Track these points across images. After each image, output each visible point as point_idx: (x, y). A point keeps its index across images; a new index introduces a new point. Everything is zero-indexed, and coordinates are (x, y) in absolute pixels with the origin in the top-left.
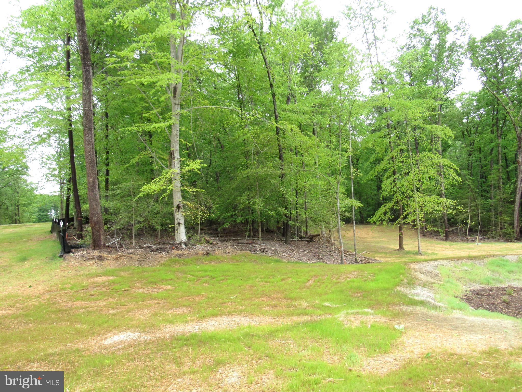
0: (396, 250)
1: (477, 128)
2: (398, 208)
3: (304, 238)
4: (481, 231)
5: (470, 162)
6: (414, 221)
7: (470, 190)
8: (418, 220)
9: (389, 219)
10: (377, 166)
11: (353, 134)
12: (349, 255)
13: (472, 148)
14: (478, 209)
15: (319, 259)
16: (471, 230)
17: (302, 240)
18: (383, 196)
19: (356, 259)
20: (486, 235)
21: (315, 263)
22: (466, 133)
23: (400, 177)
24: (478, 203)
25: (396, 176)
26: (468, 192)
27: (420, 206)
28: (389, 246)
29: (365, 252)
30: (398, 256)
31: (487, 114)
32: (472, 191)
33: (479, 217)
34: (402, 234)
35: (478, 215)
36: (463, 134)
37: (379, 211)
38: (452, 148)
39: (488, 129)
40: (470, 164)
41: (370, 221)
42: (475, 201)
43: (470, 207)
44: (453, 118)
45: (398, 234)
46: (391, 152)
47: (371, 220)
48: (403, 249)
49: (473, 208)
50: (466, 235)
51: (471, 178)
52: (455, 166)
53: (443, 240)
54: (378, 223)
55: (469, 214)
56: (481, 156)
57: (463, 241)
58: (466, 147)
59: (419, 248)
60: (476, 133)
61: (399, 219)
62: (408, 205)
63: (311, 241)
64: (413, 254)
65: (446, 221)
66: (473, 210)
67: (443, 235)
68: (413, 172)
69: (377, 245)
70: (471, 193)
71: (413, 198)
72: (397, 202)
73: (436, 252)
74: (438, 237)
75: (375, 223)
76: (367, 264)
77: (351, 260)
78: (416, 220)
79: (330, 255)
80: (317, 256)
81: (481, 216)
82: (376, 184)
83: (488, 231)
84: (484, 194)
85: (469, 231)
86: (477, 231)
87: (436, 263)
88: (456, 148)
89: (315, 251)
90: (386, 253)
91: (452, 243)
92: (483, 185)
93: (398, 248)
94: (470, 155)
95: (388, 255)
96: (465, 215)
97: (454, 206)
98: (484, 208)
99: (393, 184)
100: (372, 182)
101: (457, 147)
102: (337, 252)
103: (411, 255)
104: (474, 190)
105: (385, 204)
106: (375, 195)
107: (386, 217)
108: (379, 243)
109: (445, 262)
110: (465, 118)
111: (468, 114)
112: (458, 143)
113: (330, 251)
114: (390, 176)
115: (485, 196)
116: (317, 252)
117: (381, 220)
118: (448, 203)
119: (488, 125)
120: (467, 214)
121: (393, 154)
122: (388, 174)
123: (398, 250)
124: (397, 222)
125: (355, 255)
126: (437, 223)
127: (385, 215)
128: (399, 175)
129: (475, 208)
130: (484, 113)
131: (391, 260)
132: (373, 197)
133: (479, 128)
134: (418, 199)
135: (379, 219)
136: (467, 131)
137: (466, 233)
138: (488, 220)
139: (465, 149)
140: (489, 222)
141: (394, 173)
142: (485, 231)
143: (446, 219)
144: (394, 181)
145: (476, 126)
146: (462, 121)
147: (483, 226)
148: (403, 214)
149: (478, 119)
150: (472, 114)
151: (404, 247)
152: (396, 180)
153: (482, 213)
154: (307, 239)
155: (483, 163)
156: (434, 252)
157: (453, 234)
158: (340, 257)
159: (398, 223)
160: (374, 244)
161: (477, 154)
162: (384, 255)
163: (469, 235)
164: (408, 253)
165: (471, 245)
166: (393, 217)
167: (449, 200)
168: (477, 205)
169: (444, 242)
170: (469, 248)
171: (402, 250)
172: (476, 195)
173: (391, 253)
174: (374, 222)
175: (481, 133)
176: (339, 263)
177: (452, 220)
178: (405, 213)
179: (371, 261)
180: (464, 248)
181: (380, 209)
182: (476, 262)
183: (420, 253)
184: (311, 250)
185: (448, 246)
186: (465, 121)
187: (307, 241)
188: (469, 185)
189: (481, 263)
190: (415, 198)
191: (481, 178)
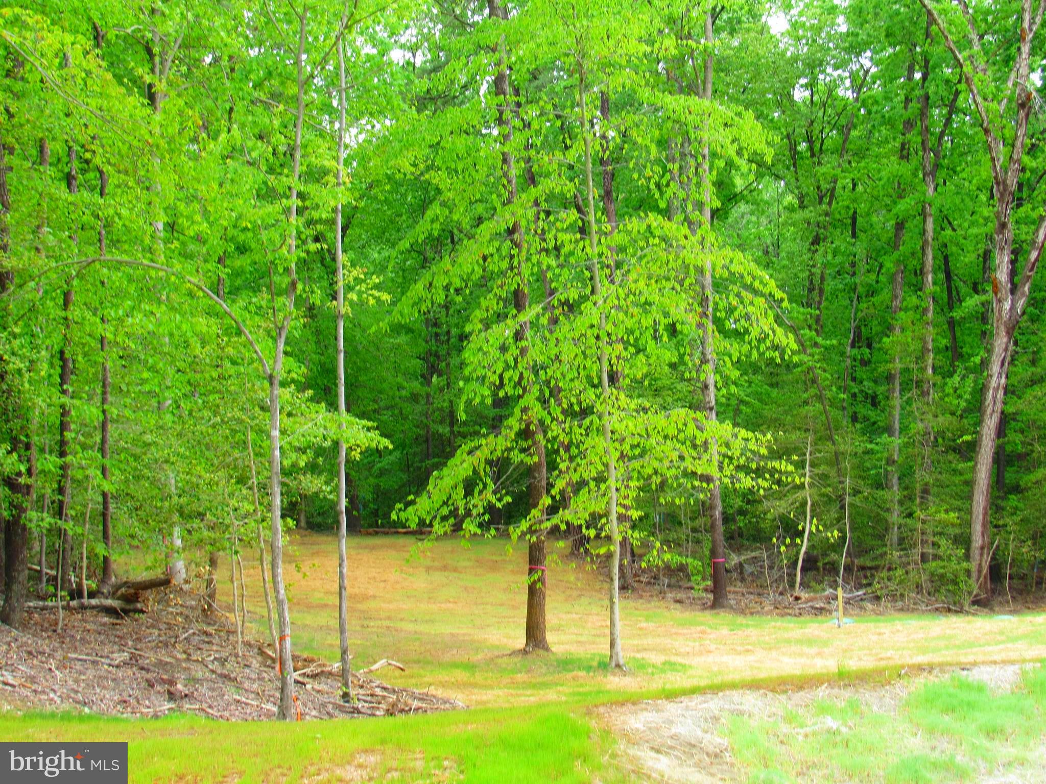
0: (514, 653)
1: (845, 130)
2: (529, 460)
3: (92, 595)
4: (848, 569)
5: (817, 271)
6: (594, 519)
7: (813, 391)
8: (614, 517)
9: (490, 508)
10: (446, 263)
11: (327, 108)
12: (314, 676)
13: (827, 214)
14: (840, 473)
15: (171, 696)
16: (810, 563)
17: (83, 607)
18: (469, 402)
19: (345, 696)
20: (870, 585)
21: (156, 716)
22: (803, 147)
23: (544, 321)
24: (842, 448)
25: (526, 316)
26: (806, 403)
27: (622, 456)
28: (479, 635)
29: (383, 662)
30: (520, 677)
31: (888, 77)
32: (820, 398)
33: (843, 507)
34: (541, 580)
35: (841, 498)
36: (793, 148)
37: (445, 471)
38: (743, 207)
39: (887, 141)
40: (817, 280)
41: (403, 515)
42: (831, 438)
43: (812, 465)
44: (756, 76)
45: (525, 580)
46: (509, 202)
47: (411, 516)
48: (547, 649)
49: (823, 469)
50: (792, 585)
51: (819, 340)
52: (772, 283)
53: (704, 607)
54: (438, 528)
55: (807, 494)
56: (860, 249)
57: (781, 610)
58: (802, 206)
59: (612, 645)
60: (842, 150)
61: (534, 512)
62: (574, 451)
63: (126, 612)
64: (589, 668)
65: (719, 522)
66: (824, 477)
67: (701, 585)
68: (597, 298)
69: (423, 628)
70: (818, 406)
71: (594, 418)
72: (525, 434)
73: (679, 660)
74: (680, 595)
75: (423, 529)
76: (401, 718)
77: (324, 699)
78: (606, 515)
79: (226, 677)
80: (163, 681)
81: (851, 505)
82: (422, 347)
83: (876, 568)
84: (864, 410)
85: (803, 569)
86: (832, 569)
87: (714, 704)
88: (759, 206)
89: (150, 658)
90: (472, 667)
91: (740, 619)
92: (861, 373)
93: (521, 641)
94: (816, 241)
95: (479, 677)
96: (791, 498)
97: (762, 457)
98: (861, 471)
99: (514, 351)
100: (403, 339)
101: (768, 204)
102: (255, 664)
103: (582, 673)
104: (828, 394)
105: (476, 443)
106: (414, 398)
107: (478, 502)
108: (432, 621)
109: (750, 700)
110: (803, 81)
111: (814, 65)
112: (770, 189)
113: (223, 661)
114: (500, 317)
115: (866, 419)
116: (161, 664)
117: (454, 513)
118: (737, 445)
119: (889, 122)
120: (799, 495)
121: (520, 212)
122: (490, 303)
123: (524, 652)
124: (524, 525)
125: (343, 674)
126: (682, 533)
127: (469, 492)
128: (538, 308)
129: (833, 473)
130: (874, 70)
131: (495, 696)
132: (407, 408)
133: (854, 133)
134: (614, 422)
135: (445, 511)
136: (810, 141)
137: (792, 576)
138: (878, 519)
139: (799, 216)
140: (881, 530)
141: (518, 300)
142: (863, 568)
143: (717, 513)
144: (518, 336)
145: (843, 121)
146: (789, 96)
147: (860, 549)
148: (550, 486)
149: (849, 94)
150: (829, 70)
151: (550, 637)
152: (529, 333)
153: (856, 492)
154: (109, 602)
155: (863, 279)
156: (674, 659)
157: (743, 580)
158: (272, 689)
159: (531, 531)
160: (410, 627)
161: (841, 240)
162: (460, 675)
163: (804, 585)
164: (566, 664)
165: (813, 627)
166: (509, 499)
167: (743, 433)
168: (836, 459)
169: (707, 617)
170: (809, 641)
171: (541, 652)
172: (834, 413)
173: (491, 662)
174: (422, 522)
175: (861, 154)
176: (269, 715)
177: (741, 522)
178: (560, 484)
179: (415, 704)
180: (788, 641)
181: (451, 462)
182: (867, 695)
183: (618, 666)
184: (133, 657)
185: (725, 631)
186: (800, 95)
187: (110, 611)
188: (810, 369)
189: (887, 700)
190: (606, 418)
191: (853, 346)
